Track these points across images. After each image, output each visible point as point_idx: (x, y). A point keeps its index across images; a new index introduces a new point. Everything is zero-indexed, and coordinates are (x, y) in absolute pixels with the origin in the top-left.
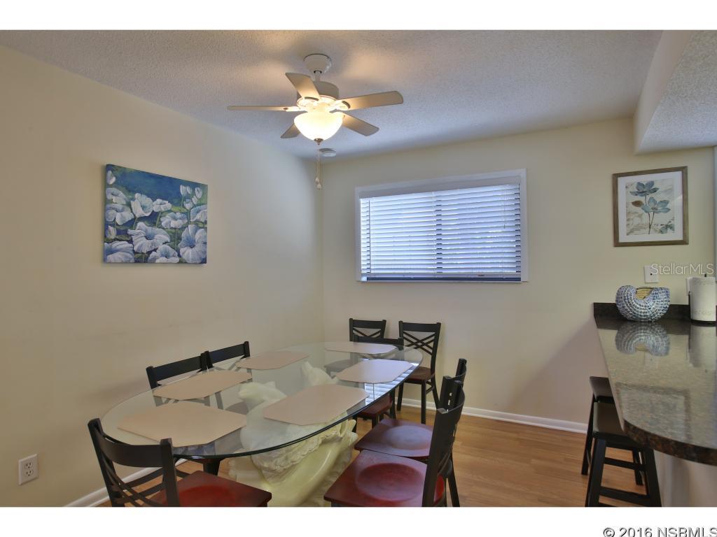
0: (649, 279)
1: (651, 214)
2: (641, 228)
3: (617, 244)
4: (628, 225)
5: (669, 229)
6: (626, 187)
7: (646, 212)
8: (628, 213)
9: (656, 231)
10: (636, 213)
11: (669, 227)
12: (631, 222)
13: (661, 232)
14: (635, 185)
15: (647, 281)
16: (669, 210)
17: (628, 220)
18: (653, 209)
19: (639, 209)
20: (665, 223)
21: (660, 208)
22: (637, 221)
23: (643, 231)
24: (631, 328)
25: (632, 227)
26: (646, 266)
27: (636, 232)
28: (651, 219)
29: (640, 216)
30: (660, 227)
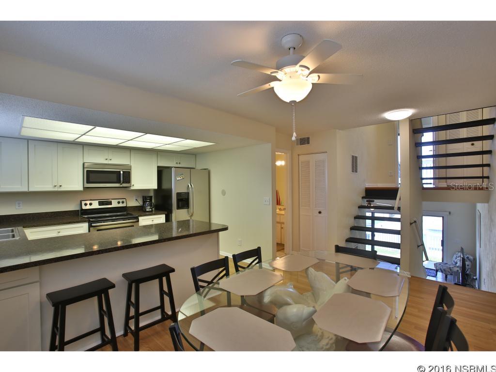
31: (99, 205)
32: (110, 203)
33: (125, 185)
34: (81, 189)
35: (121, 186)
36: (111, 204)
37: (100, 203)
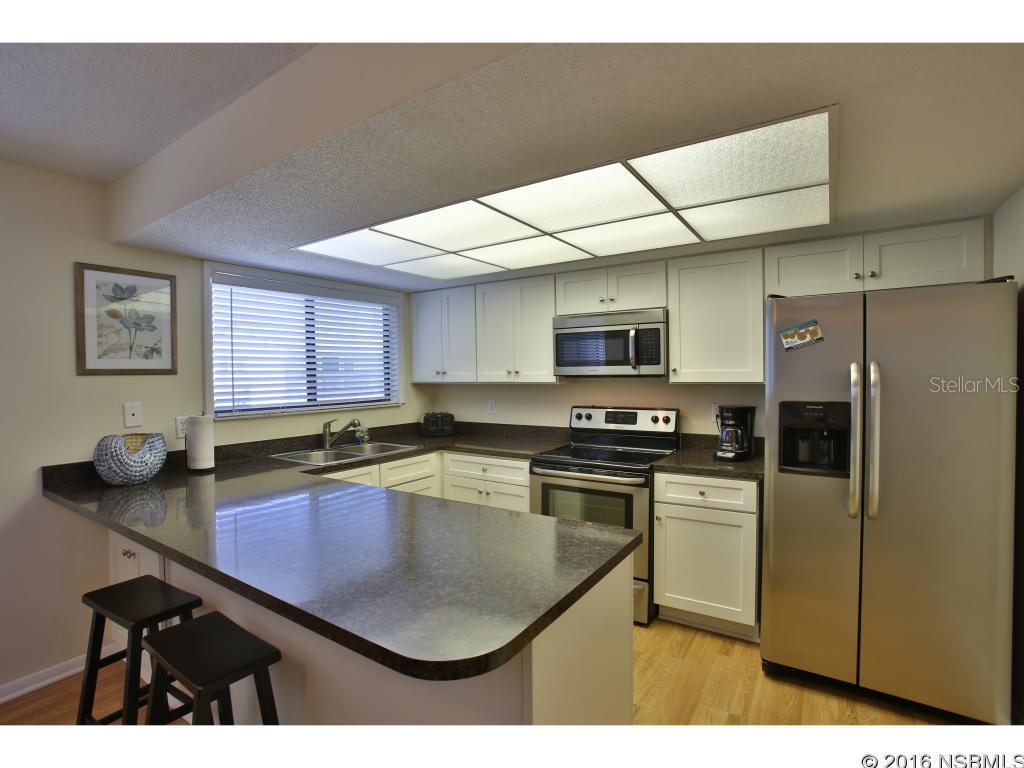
0: (130, 422)
1: (133, 330)
2: (120, 349)
3: (82, 370)
4: (99, 344)
5: (155, 354)
6: (97, 287)
7: (126, 327)
8: (100, 326)
9: (138, 355)
10: (111, 327)
11: (154, 351)
12: (104, 340)
13: (146, 357)
14: (111, 286)
15: (128, 425)
16: (155, 328)
17: (100, 336)
18: (135, 324)
19: (116, 322)
20: (151, 345)
21: (144, 325)
22: (112, 339)
23: (121, 353)
24: (120, 497)
25: (106, 347)
26: (126, 404)
27: (111, 355)
28: (133, 336)
29: (118, 332)
30: (144, 350)
31: (607, 422)
32: (633, 420)
33: (645, 370)
34: (552, 379)
35: (634, 372)
36: (635, 422)
37: (610, 418)
